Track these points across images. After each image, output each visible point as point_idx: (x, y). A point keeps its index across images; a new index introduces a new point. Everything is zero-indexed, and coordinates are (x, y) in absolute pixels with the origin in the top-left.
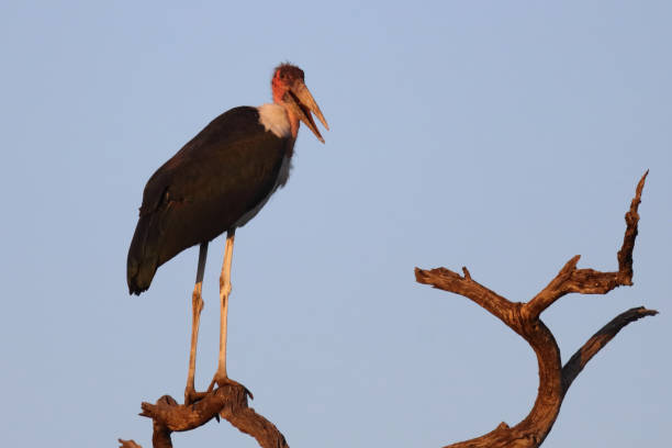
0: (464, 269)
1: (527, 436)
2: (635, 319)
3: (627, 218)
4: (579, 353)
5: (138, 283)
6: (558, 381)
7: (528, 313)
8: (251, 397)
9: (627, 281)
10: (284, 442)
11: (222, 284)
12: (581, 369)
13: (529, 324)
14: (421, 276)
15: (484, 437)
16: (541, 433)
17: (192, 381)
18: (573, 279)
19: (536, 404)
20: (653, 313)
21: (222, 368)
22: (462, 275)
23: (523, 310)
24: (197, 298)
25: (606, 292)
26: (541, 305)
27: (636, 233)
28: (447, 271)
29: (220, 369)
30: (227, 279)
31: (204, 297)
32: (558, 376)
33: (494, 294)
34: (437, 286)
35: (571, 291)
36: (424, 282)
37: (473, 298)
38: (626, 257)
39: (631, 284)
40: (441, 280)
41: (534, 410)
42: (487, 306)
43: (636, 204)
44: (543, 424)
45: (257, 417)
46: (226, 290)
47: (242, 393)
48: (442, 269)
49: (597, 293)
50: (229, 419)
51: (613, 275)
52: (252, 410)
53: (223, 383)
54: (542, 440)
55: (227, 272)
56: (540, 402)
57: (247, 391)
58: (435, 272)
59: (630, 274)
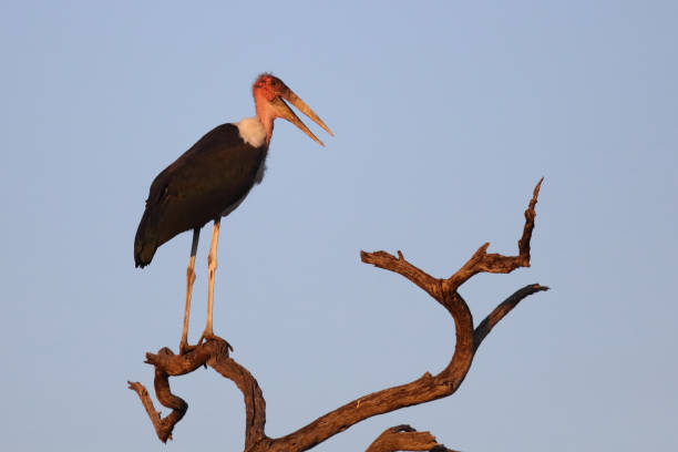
0: (399, 252)
1: (446, 383)
2: (531, 293)
3: (526, 215)
4: (487, 319)
5: (143, 259)
6: (471, 341)
7: (448, 287)
8: (232, 349)
9: (525, 263)
10: (257, 385)
11: (210, 262)
12: (489, 331)
13: (449, 296)
14: (365, 257)
15: (416, 382)
16: (457, 381)
17: (185, 337)
18: (485, 261)
19: (454, 358)
20: (545, 289)
21: (209, 326)
22: (397, 257)
23: (444, 285)
24: (190, 272)
25: (509, 272)
26: (458, 281)
27: (533, 226)
28: (386, 254)
29: (208, 327)
30: (214, 256)
31: (196, 271)
32: (470, 337)
33: (422, 272)
34: (377, 265)
35: (482, 270)
36: (367, 262)
37: (405, 275)
38: (525, 245)
39: (528, 266)
40: (381, 260)
41: (452, 363)
42: (416, 281)
43: (533, 203)
44: (460, 373)
45: (236, 365)
46: (213, 266)
47: (224, 347)
48: (381, 252)
49: (502, 272)
50: (214, 367)
51: (514, 259)
52: (232, 360)
53: (210, 338)
54: (458, 386)
55: (214, 252)
56: (456, 357)
57: (228, 345)
58: (376, 254)
59: (528, 258)
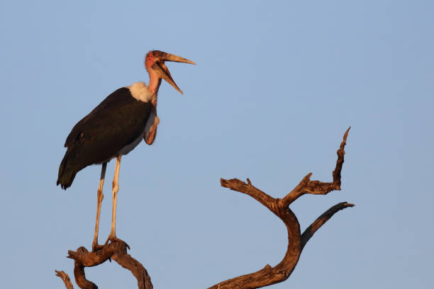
0: (248, 180)
1: (281, 272)
2: (342, 209)
3: (338, 153)
4: (311, 227)
6: (299, 242)
7: (282, 205)
8: (129, 248)
9: (337, 188)
10: (147, 274)
11: (114, 186)
12: (312, 235)
13: (283, 211)
14: (224, 183)
15: (258, 272)
16: (289, 271)
17: (96, 239)
18: (309, 186)
19: (287, 255)
20: (352, 206)
21: (113, 232)
22: (247, 183)
23: (280, 203)
24: (100, 193)
25: (326, 193)
26: (289, 200)
27: (343, 161)
28: (238, 180)
29: (112, 233)
30: (116, 183)
31: (104, 192)
32: (299, 239)
33: (264, 194)
34: (232, 189)
35: (306, 192)
36: (225, 186)
37: (252, 196)
38: (337, 175)
39: (340, 190)
40: (235, 185)
41: (285, 258)
42: (260, 200)
43: (343, 145)
44: (290, 265)
45: (132, 259)
46: (115, 189)
47: (124, 246)
48: (235, 179)
49: (321, 194)
50: (116, 261)
51: (330, 184)
52: (129, 255)
53: (114, 240)
54: (289, 275)
55: (116, 179)
56: (288, 254)
57: (126, 245)
58: (232, 181)
59: (339, 184)
